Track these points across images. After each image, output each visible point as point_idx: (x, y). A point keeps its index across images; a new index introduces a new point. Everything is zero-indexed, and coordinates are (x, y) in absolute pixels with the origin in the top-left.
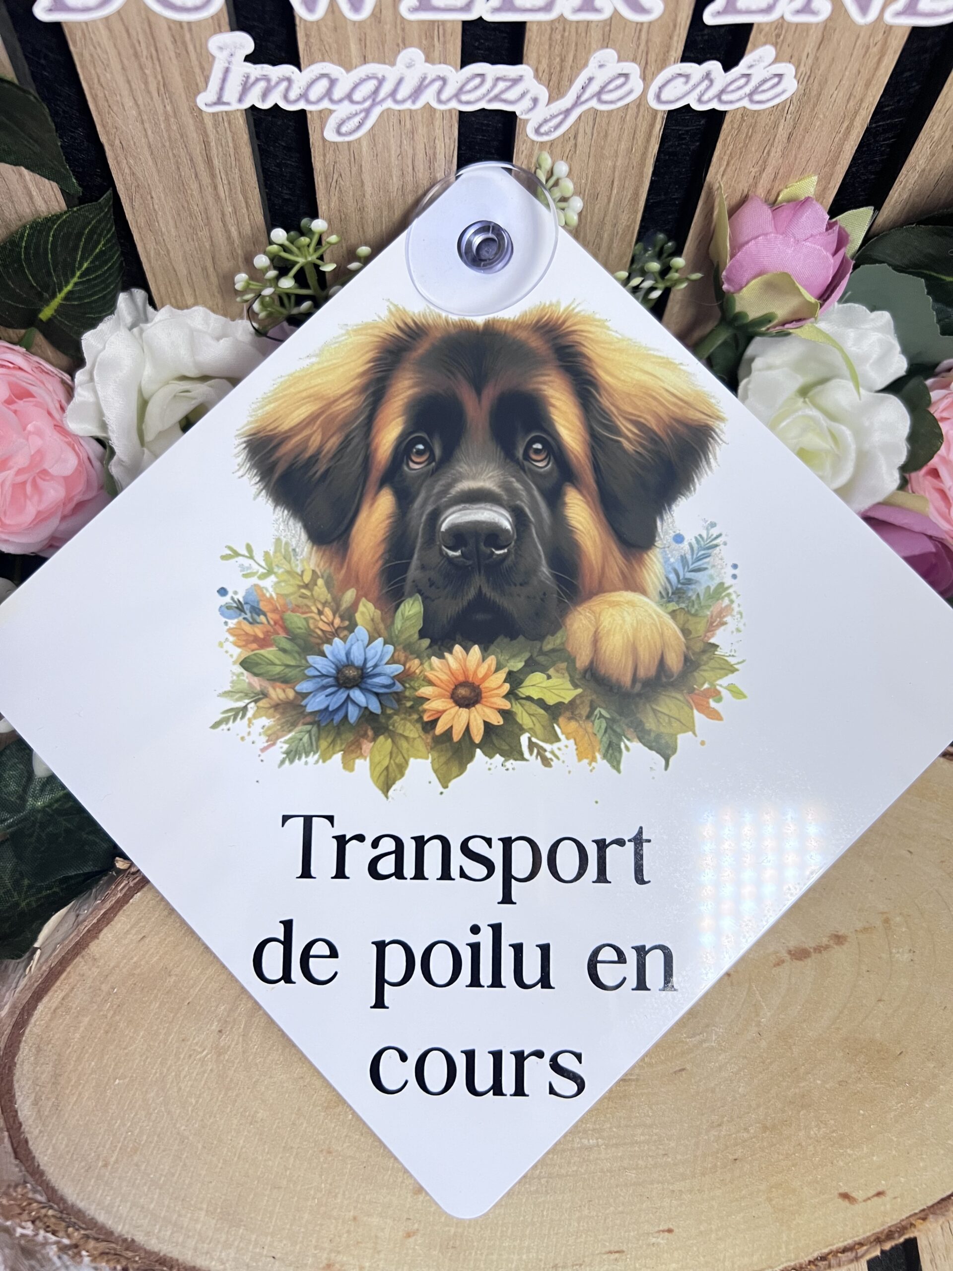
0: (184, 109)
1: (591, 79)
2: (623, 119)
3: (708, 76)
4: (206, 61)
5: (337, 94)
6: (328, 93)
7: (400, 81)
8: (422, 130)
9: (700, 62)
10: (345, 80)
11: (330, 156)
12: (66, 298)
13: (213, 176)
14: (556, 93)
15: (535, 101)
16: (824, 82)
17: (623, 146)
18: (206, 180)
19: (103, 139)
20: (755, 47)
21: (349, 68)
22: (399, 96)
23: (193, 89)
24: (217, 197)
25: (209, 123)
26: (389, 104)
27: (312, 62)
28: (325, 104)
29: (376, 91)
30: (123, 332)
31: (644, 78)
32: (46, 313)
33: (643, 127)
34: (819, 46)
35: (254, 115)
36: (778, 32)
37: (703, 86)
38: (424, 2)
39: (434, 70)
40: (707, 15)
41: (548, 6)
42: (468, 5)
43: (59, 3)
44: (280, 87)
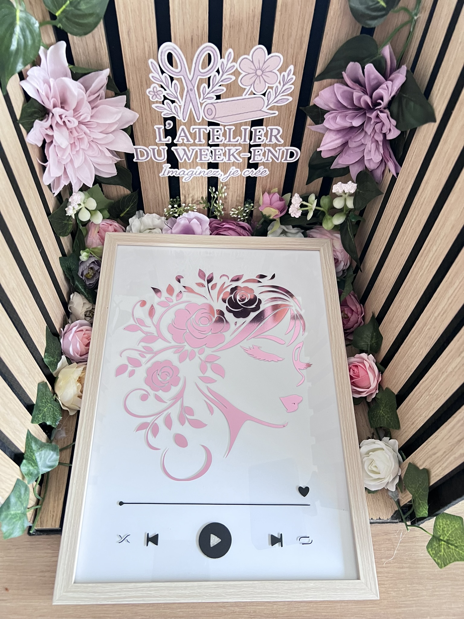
0: (157, 176)
1: (231, 172)
2: (238, 178)
3: (252, 171)
4: (162, 168)
5: (185, 174)
6: (184, 174)
8: (200, 180)
9: (251, 168)
10: (187, 172)
11: (183, 184)
12: (127, 211)
14: (225, 174)
15: (221, 175)
16: (274, 172)
17: (239, 183)
18: (159, 188)
19: (141, 181)
20: (260, 166)
21: (187, 169)
22: (197, 173)
23: (159, 173)
24: (161, 192)
25: (161, 178)
26: (195, 175)
27: (181, 168)
28: (183, 175)
29: (192, 173)
30: (137, 219)
31: (241, 171)
32: (122, 215)
33: (242, 179)
34: (272, 166)
35: (169, 177)
36: (263, 164)
37: (251, 173)
38: (201, 159)
39: (203, 170)
40: (250, 162)
41: (222, 160)
42: (208, 160)
43: (138, 159)
44: (175, 173)
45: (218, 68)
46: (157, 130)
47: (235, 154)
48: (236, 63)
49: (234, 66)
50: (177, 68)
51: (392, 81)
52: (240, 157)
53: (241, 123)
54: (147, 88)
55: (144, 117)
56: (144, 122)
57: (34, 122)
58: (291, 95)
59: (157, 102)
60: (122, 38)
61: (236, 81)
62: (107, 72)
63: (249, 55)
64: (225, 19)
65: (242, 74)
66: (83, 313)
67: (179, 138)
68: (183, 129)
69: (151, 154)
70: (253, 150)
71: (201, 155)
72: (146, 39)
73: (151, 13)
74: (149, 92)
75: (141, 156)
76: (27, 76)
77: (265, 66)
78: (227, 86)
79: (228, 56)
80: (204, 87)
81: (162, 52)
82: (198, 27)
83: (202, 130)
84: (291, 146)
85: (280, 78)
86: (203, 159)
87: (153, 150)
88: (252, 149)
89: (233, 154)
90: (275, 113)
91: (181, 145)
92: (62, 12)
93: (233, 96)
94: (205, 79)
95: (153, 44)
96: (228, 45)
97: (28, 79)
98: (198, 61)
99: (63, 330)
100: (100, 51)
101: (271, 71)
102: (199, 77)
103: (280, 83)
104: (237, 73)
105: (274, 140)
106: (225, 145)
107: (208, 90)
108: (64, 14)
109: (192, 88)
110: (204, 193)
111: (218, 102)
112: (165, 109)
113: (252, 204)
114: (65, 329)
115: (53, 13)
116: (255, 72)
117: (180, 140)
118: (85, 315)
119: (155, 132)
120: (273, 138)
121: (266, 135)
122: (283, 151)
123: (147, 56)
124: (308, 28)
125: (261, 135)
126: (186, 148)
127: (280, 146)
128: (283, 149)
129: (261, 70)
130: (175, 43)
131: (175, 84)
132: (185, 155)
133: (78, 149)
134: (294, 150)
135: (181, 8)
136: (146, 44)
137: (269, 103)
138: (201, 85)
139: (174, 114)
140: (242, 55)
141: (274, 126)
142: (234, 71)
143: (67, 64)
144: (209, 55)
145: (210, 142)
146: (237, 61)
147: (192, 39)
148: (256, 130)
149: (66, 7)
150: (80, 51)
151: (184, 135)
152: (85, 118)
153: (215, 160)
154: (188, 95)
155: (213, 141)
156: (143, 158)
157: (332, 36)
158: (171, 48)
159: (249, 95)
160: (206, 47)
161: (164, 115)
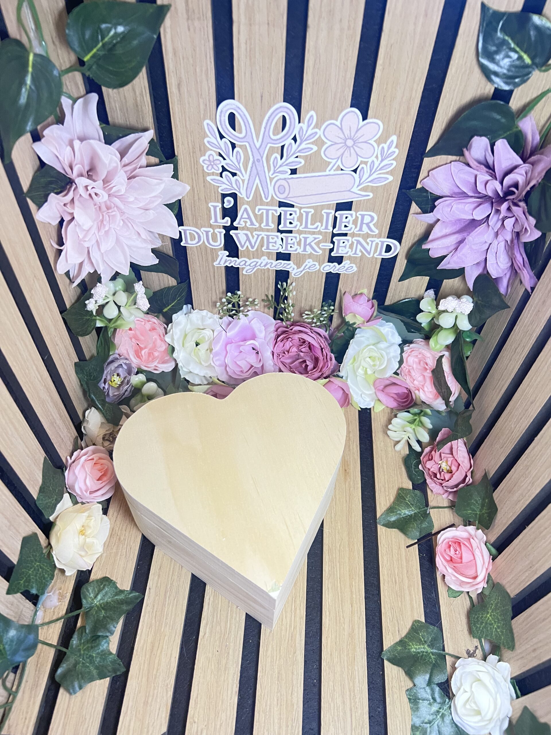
0: (211, 265)
1: (307, 265)
2: (315, 274)
3: (335, 266)
4: (217, 256)
5: (247, 264)
6: (245, 264)
7: (262, 263)
8: (266, 273)
10: (249, 262)
11: (244, 277)
12: (172, 306)
13: (215, 279)
14: (298, 267)
15: (294, 269)
16: (363, 269)
17: (316, 280)
18: (213, 280)
19: (190, 270)
20: (345, 261)
21: (250, 259)
22: (261, 266)
23: (213, 261)
24: (215, 284)
25: (216, 268)
26: (259, 267)
27: (242, 258)
28: (244, 266)
29: (256, 264)
30: (184, 315)
31: (319, 265)
32: (165, 310)
33: (321, 276)
34: (360, 261)
35: (227, 267)
36: (350, 258)
37: (334, 268)
38: (268, 248)
39: (269, 261)
40: (333, 254)
41: (296, 250)
42: (278, 249)
43: (186, 242)
44: (233, 262)
45: (295, 135)
46: (212, 208)
47: (313, 244)
48: (320, 129)
49: (316, 133)
50: (241, 132)
51: (533, 164)
52: (320, 248)
53: (323, 205)
54: (201, 156)
55: (196, 192)
56: (196, 198)
57: (49, 194)
58: (391, 173)
59: (213, 174)
60: (171, 93)
61: (318, 152)
62: (150, 134)
63: (337, 120)
64: (307, 72)
65: (326, 143)
66: (101, 436)
67: (240, 220)
68: (246, 209)
69: (204, 238)
70: (338, 240)
71: (268, 242)
72: (201, 95)
73: (209, 63)
74: (204, 160)
75: (191, 240)
76: (44, 136)
77: (359, 134)
78: (306, 158)
79: (309, 120)
80: (276, 158)
81: (221, 112)
82: (270, 82)
83: (270, 212)
84: (388, 238)
85: (378, 151)
86: (271, 247)
87: (207, 232)
88: (334, 239)
89: (310, 244)
90: (368, 196)
91: (243, 229)
92: (93, 57)
93: (313, 171)
94: (278, 147)
95: (211, 101)
96: (309, 106)
97: (43, 140)
98: (269, 125)
99: (71, 458)
100: (142, 108)
101: (366, 142)
102: (269, 145)
103: (377, 157)
104: (320, 143)
105: (365, 229)
106: (300, 232)
107: (280, 162)
108: (95, 60)
109: (260, 158)
110: (271, 289)
111: (292, 178)
112: (224, 183)
113: (332, 308)
114: (73, 458)
115: (82, 58)
116: (343, 141)
117: (242, 222)
118: (103, 438)
119: (210, 211)
120: (364, 226)
121: (355, 222)
122: (377, 244)
123: (202, 116)
124: (419, 88)
125: (348, 222)
126: (249, 233)
127: (373, 236)
128: (377, 240)
129: (353, 139)
130: (239, 101)
131: (238, 152)
132: (247, 242)
133: (107, 228)
134: (392, 243)
135: (248, 58)
136: (201, 101)
137: (361, 182)
138: (272, 155)
139: (235, 190)
140: (327, 120)
141: (366, 211)
142: (316, 140)
143: (98, 123)
144: (284, 117)
145: (281, 228)
146: (321, 127)
147: (262, 97)
148: (341, 216)
149: (98, 50)
150: (116, 107)
151: (247, 217)
152: (119, 191)
153: (286, 249)
154: (254, 167)
155: (285, 226)
156: (194, 242)
157: (452, 99)
158: (234, 107)
159: (334, 170)
160: (281, 107)
161: (222, 190)
